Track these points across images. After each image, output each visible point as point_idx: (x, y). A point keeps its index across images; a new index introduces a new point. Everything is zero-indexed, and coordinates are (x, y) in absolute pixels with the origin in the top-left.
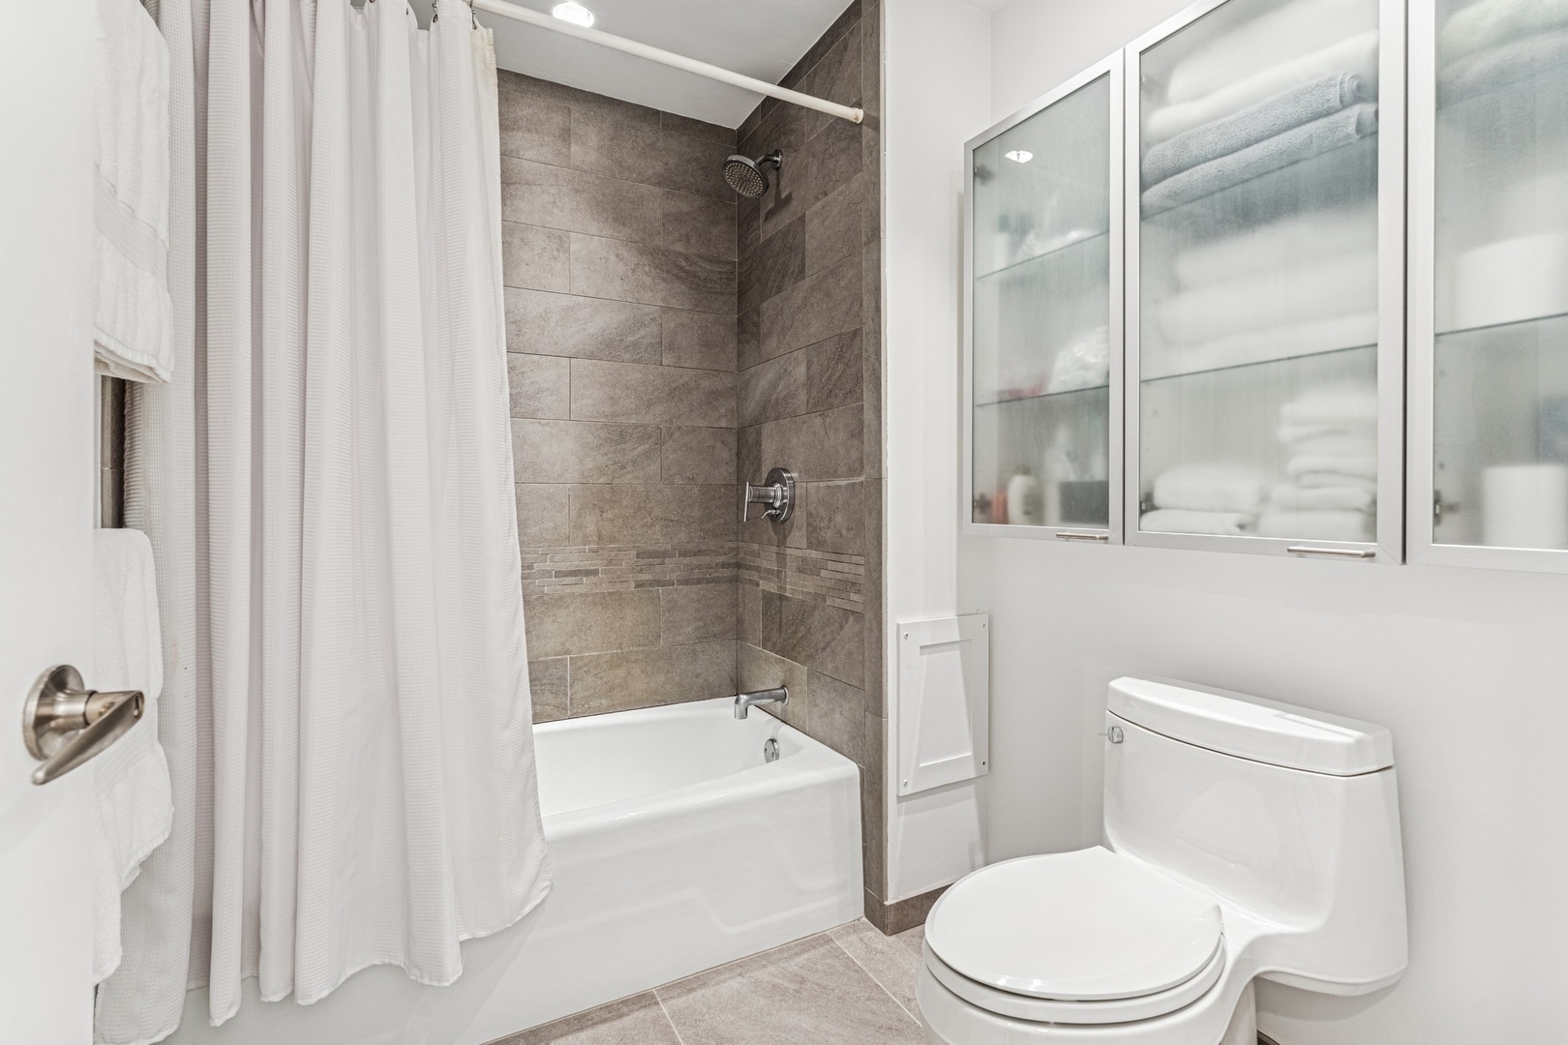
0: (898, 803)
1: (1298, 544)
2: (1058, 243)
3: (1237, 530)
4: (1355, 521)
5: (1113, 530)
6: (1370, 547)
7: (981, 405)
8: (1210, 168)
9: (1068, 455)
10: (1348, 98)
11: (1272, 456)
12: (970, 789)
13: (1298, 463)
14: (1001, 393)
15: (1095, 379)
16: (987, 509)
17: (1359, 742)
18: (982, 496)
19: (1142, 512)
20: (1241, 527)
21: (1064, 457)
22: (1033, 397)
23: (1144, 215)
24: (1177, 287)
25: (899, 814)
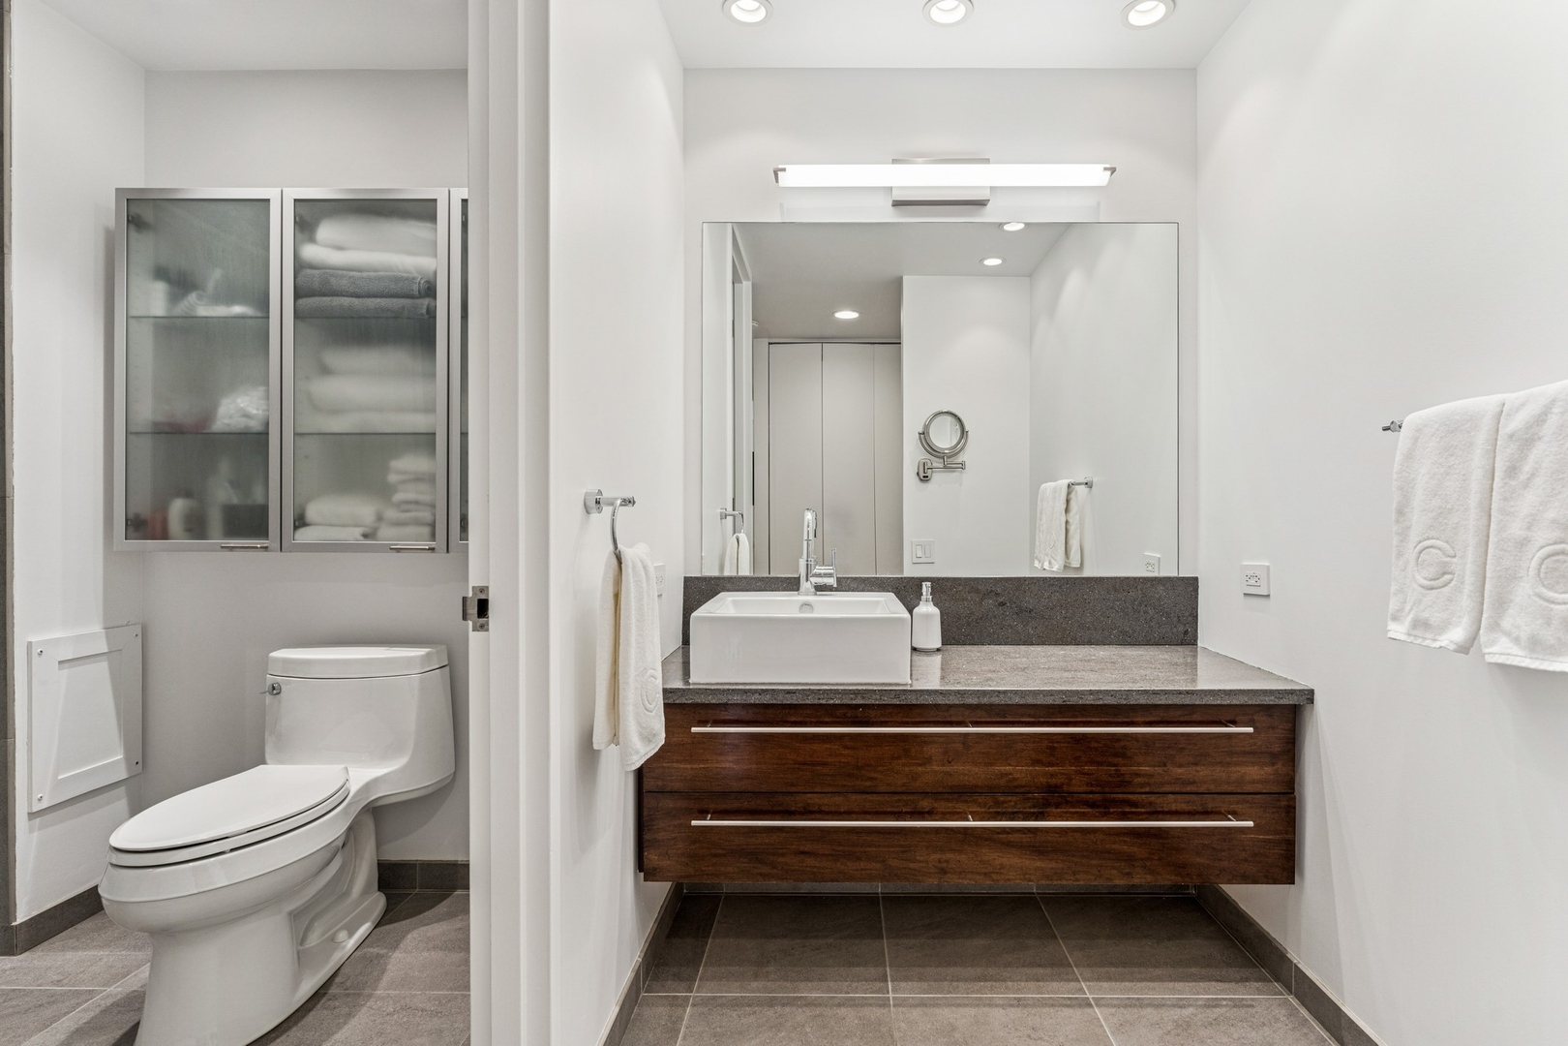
0: (30, 820)
1: (397, 545)
2: (221, 311)
3: (362, 538)
4: (426, 530)
5: (273, 541)
6: (433, 544)
7: (137, 433)
8: (346, 301)
9: (232, 483)
10: (423, 292)
11: (383, 491)
12: (122, 790)
13: (398, 497)
14: (156, 424)
15: (255, 425)
16: (143, 526)
17: (428, 654)
18: (137, 516)
19: (296, 528)
20: (365, 536)
21: (226, 484)
22: (196, 433)
23: (297, 315)
24: (325, 371)
25: (31, 831)
